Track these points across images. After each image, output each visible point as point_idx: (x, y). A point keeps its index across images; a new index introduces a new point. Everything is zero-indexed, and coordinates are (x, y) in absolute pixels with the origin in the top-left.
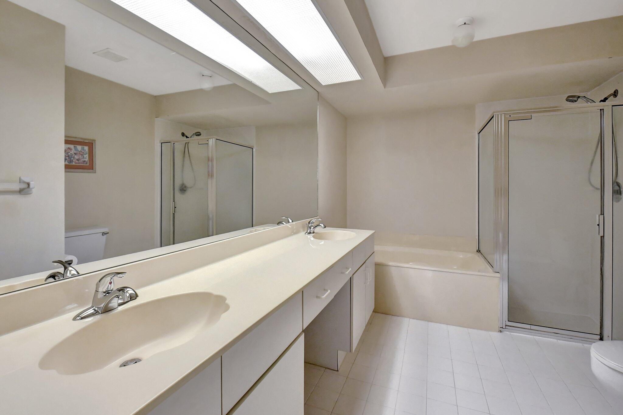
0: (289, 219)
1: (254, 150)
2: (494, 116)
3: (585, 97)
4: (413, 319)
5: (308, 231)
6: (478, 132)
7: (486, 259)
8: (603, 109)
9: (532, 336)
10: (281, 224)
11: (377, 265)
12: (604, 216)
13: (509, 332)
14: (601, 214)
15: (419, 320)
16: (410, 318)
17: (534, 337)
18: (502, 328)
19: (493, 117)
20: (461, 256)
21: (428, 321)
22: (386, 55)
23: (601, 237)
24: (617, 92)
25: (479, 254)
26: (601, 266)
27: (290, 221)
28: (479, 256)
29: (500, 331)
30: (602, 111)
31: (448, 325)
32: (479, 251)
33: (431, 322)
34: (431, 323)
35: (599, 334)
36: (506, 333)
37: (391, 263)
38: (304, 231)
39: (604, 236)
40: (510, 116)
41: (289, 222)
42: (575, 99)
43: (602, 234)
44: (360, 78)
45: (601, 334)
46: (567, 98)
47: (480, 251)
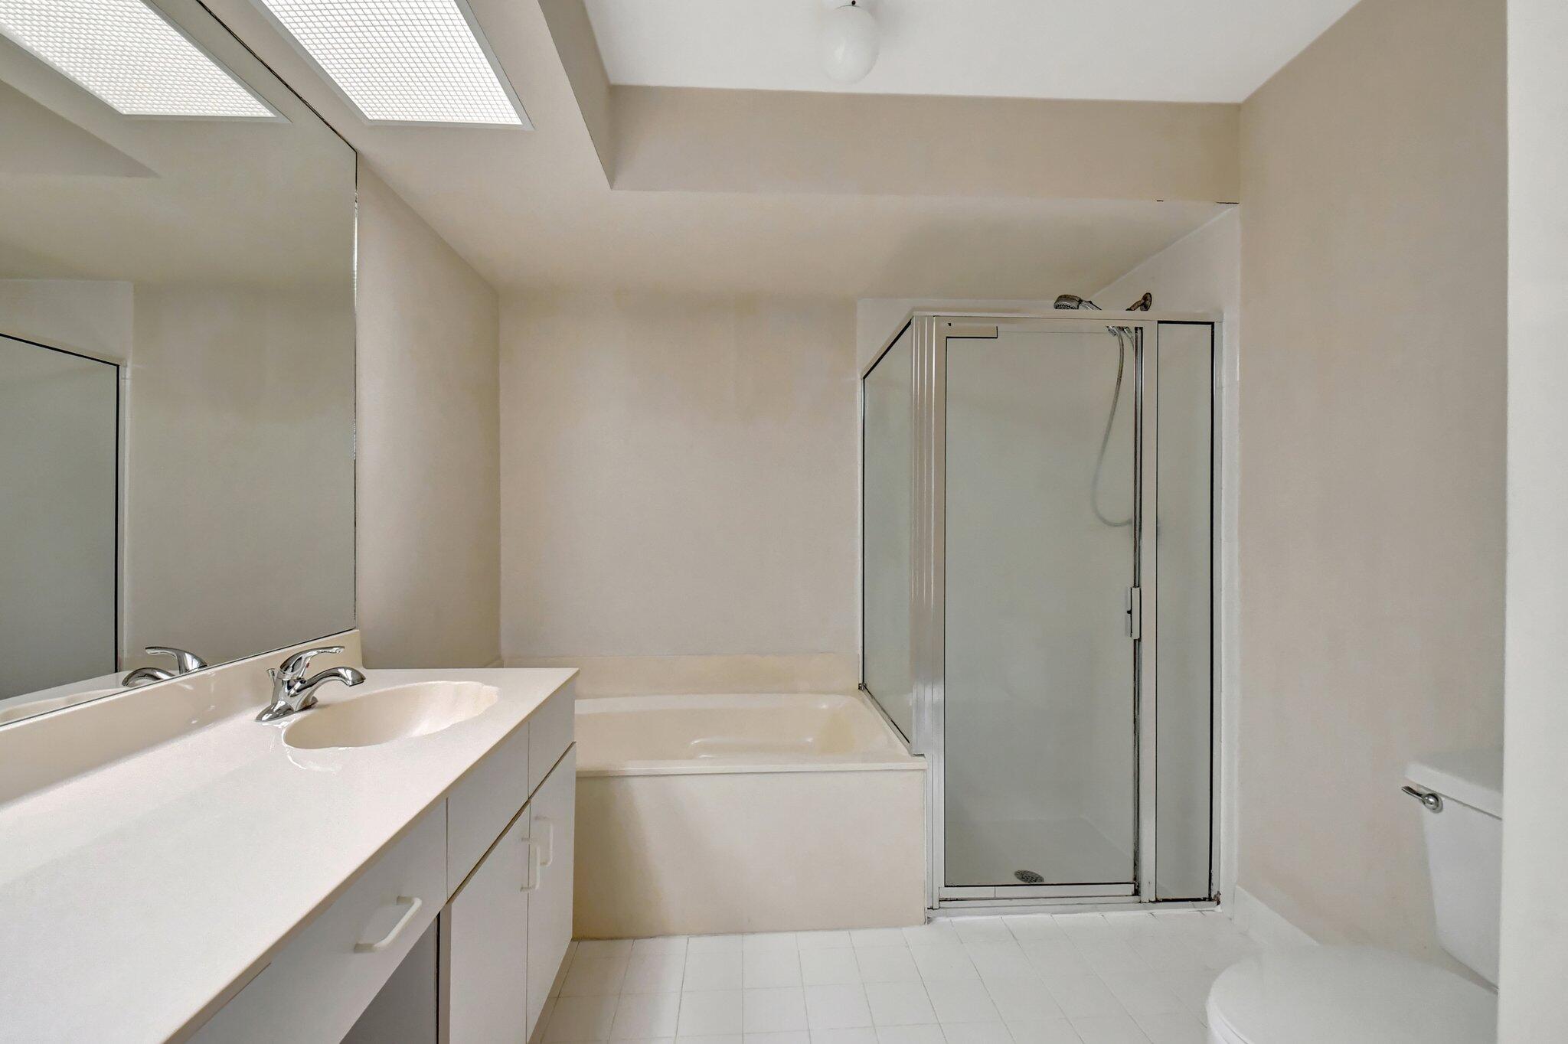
0: (188, 658)
1: (127, 374)
2: (914, 322)
3: (1090, 302)
4: (699, 935)
5: (276, 704)
6: (862, 374)
7: (884, 711)
8: (1141, 328)
9: (998, 917)
10: (147, 681)
11: (584, 779)
12: (1142, 590)
13: (947, 916)
14: (1135, 586)
15: (715, 934)
16: (690, 934)
17: (1004, 917)
18: (932, 908)
19: (909, 323)
20: (824, 707)
21: (742, 933)
22: (615, 80)
23: (1135, 641)
24: (1149, 298)
25: (864, 694)
26: (1135, 713)
27: (192, 663)
28: (863, 702)
29: (928, 918)
30: (1139, 331)
31: (799, 934)
32: (863, 686)
33: (753, 933)
34: (751, 937)
35: (1131, 880)
36: (941, 920)
37: (632, 767)
38: (257, 703)
39: (1140, 640)
40: (950, 324)
41: (183, 669)
42: (1074, 304)
43: (1136, 636)
44: (517, 121)
45: (1135, 879)
46: (1058, 301)
47: (865, 687)
